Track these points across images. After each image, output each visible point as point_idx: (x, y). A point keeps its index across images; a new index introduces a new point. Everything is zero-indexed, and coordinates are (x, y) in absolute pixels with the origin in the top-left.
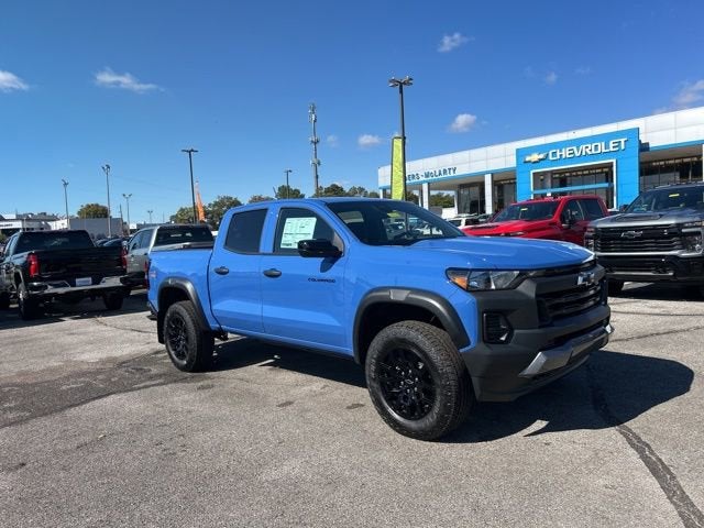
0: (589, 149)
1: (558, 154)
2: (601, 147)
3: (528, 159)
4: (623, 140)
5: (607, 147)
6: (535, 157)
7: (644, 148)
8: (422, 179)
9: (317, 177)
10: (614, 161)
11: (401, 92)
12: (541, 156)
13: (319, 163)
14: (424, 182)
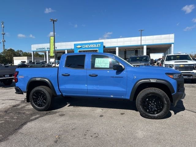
0: (92, 46)
1: (85, 46)
2: (95, 46)
3: (77, 47)
4: (100, 45)
5: (96, 46)
6: (79, 47)
7: (104, 47)
8: (46, 49)
9: (4, 46)
10: (98, 49)
11: (54, 23)
12: (81, 46)
13: (5, 41)
14: (47, 50)
